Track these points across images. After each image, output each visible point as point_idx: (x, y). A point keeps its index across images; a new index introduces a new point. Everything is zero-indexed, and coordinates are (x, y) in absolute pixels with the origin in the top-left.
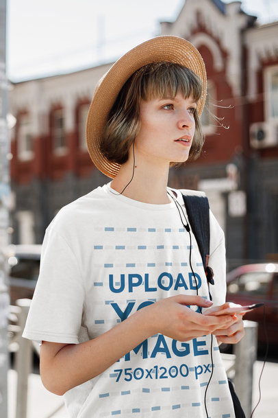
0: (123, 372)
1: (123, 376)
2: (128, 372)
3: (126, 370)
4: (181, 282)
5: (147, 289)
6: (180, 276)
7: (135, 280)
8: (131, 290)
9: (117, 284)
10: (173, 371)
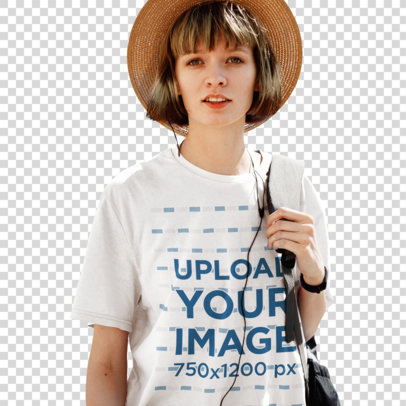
0: (185, 366)
1: (184, 370)
2: (191, 366)
3: (188, 364)
4: (263, 268)
5: (218, 277)
6: (262, 261)
7: (203, 267)
8: (198, 277)
9: (183, 270)
10: (247, 369)
